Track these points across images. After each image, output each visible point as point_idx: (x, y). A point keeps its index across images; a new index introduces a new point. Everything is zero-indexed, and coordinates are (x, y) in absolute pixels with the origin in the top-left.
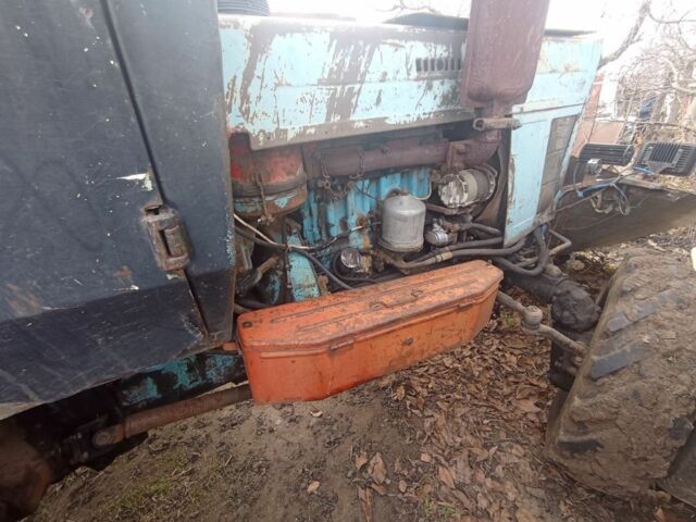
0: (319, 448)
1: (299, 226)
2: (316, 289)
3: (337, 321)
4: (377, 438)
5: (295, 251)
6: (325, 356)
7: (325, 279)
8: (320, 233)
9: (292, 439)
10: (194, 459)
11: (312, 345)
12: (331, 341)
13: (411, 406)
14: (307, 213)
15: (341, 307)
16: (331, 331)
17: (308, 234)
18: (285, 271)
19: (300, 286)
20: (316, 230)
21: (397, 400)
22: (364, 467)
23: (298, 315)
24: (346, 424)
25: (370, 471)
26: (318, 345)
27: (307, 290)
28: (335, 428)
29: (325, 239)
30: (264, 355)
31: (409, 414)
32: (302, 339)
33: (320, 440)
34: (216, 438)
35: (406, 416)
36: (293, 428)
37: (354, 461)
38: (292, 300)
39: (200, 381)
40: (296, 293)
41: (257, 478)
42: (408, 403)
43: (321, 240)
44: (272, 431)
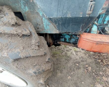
0: (80, 60)
1: (98, 19)
2: (96, 33)
3: (100, 39)
4: (91, 65)
5: (95, 24)
6: (95, 44)
7: (99, 32)
8: (102, 22)
9: (76, 57)
10: (62, 52)
11: (94, 41)
12: (98, 42)
13: (101, 64)
14: (101, 17)
15: (102, 37)
16: (99, 40)
17: (99, 22)
18: (92, 27)
19: (93, 31)
20: (101, 21)
21: (98, 62)
22: (87, 67)
23: (92, 35)
24: (86, 60)
25: (88, 68)
26: (95, 41)
27: (94, 32)
28: (83, 59)
29: (102, 24)
30: (84, 39)
31: (100, 65)
32: (92, 39)
33: (80, 59)
34: (65, 51)
35: (99, 65)
36: (77, 56)
37: (85, 65)
38: (91, 33)
39: (69, 42)
40: (92, 32)
41: (69, 59)
42: (101, 63)
43: (101, 24)
44: (73, 54)
